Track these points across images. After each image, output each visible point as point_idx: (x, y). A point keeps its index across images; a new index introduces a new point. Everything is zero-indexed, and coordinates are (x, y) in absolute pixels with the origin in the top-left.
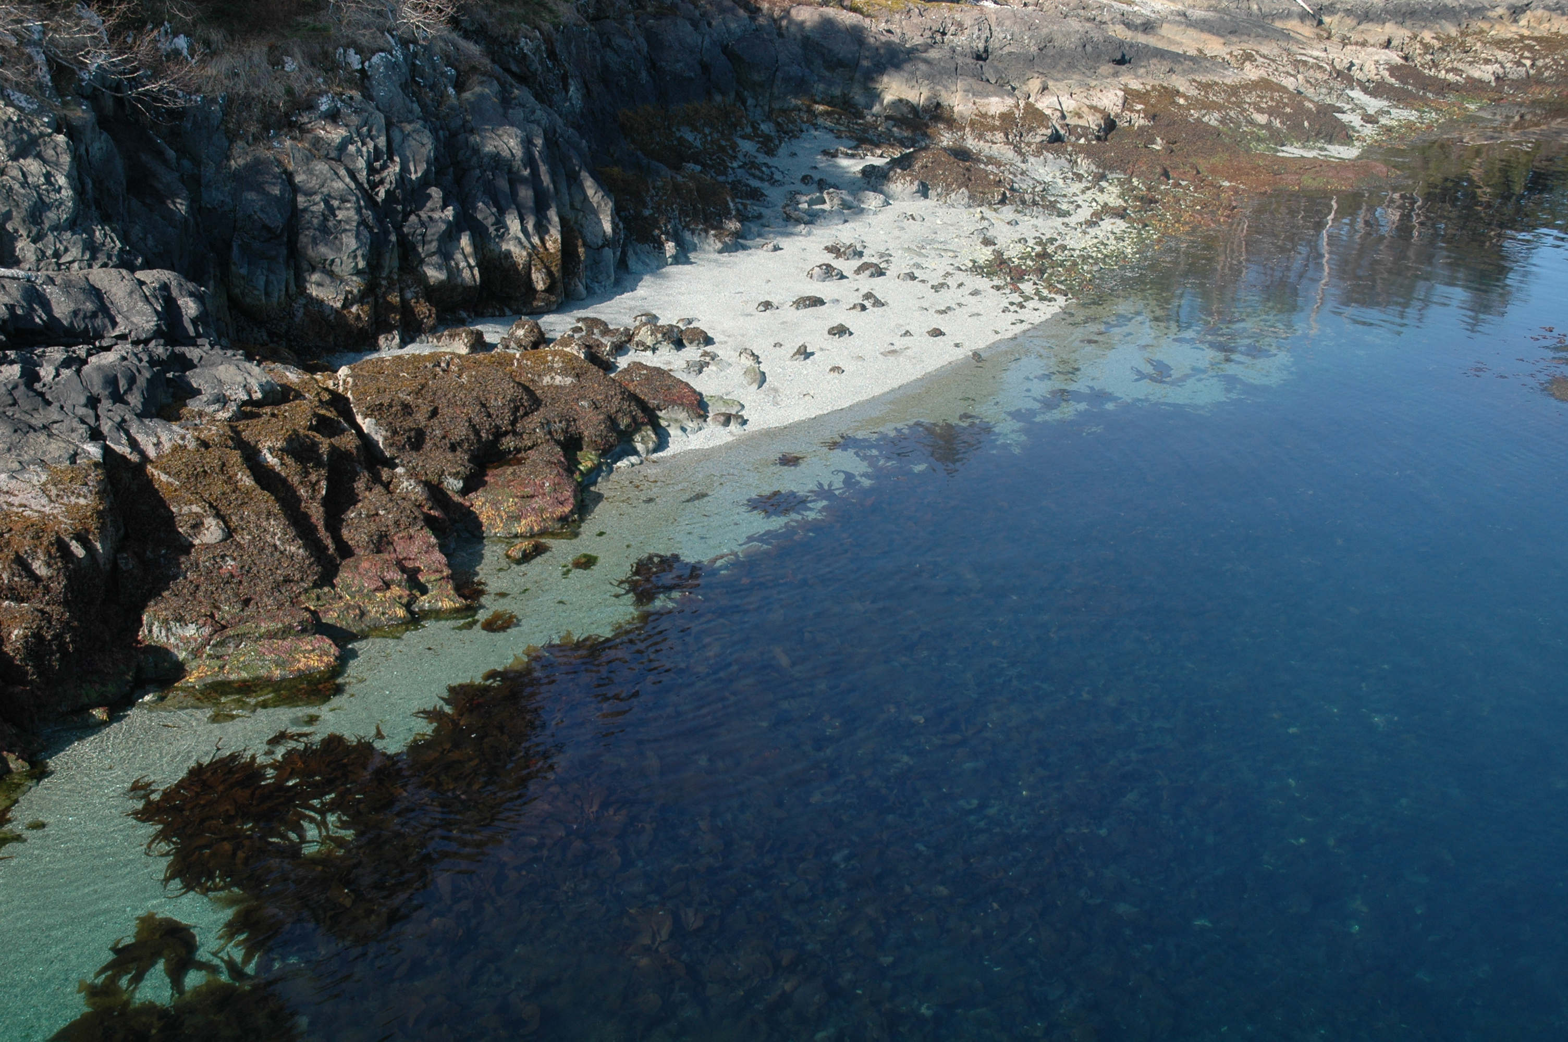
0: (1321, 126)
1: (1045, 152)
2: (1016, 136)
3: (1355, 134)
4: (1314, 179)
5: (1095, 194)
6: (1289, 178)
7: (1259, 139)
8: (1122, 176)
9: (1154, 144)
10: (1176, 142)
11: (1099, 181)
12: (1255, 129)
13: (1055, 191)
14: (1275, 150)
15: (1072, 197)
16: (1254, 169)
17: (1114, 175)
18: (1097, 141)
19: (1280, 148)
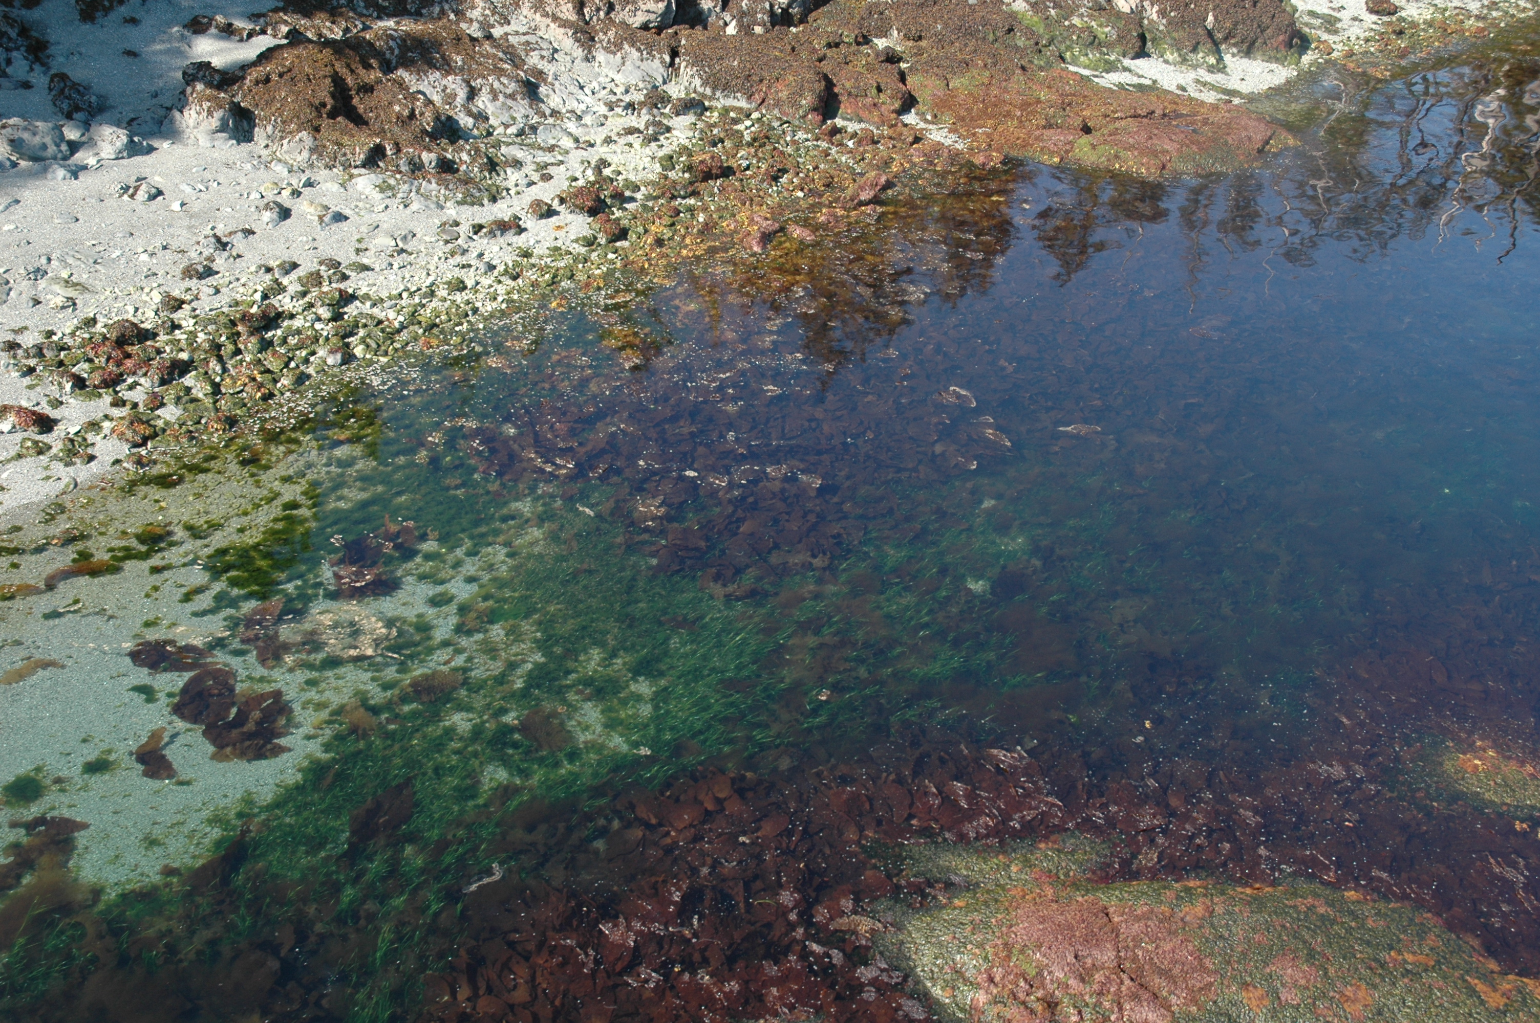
0: (1236, 24)
3: (1325, 36)
4: (1094, 147)
5: (630, 145)
6: (1055, 138)
7: (1094, 42)
8: (743, 104)
9: (886, 36)
10: (920, 38)
11: (678, 114)
12: (1093, 23)
13: (543, 137)
14: (1111, 67)
15: (567, 152)
16: (1024, 106)
17: (730, 102)
18: (773, 25)
19: (1127, 62)
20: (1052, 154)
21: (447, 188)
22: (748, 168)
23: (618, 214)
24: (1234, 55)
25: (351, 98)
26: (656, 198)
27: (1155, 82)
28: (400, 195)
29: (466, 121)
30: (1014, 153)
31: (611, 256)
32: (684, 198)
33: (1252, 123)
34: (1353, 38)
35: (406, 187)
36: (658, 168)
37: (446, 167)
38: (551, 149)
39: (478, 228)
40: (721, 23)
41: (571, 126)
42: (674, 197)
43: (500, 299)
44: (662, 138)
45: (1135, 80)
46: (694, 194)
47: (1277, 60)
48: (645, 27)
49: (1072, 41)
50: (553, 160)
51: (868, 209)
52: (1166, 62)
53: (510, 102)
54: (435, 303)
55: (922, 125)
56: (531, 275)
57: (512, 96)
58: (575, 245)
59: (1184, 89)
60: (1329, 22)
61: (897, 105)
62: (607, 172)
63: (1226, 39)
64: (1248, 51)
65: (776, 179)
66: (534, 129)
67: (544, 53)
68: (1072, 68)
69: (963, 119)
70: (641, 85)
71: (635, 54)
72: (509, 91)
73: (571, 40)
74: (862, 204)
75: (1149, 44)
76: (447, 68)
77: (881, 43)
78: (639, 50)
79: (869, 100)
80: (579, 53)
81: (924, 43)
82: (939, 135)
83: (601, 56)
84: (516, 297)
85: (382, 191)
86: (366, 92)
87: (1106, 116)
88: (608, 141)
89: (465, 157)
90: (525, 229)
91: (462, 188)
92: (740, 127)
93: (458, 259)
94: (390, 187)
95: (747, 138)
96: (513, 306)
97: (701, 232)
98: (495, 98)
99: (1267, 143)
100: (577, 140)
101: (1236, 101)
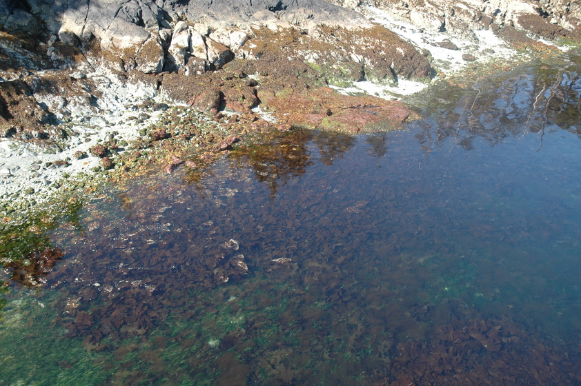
0: (403, 67)
1: (139, 81)
2: (131, 66)
3: (443, 70)
4: (329, 122)
5: (130, 125)
6: (314, 118)
7: (342, 75)
8: (185, 105)
9: (254, 74)
10: (267, 75)
11: (155, 110)
12: (342, 67)
13: (93, 122)
14: (347, 86)
15: (101, 128)
16: (306, 103)
17: (179, 104)
18: (206, 71)
19: (355, 83)
20: (312, 124)
21: (40, 146)
22: (178, 134)
23: (114, 156)
24: (403, 79)
25: (7, 107)
26: (133, 149)
27: (365, 91)
28: (19, 150)
29: (59, 115)
30: (296, 125)
31: (104, 176)
32: (146, 148)
33: (401, 110)
34: (455, 71)
35: (22, 146)
36: (138, 135)
37: (44, 136)
38: (94, 127)
39: (49, 164)
40: (184, 70)
41: (107, 117)
42: (140, 148)
43: (47, 197)
44: (145, 121)
45: (357, 91)
46: (151, 146)
47: (421, 81)
48: (150, 73)
49: (332, 74)
50: (94, 132)
51: (223, 152)
52: (373, 83)
53: (81, 107)
54: (18, 200)
55: (261, 112)
56: (65, 186)
57: (83, 104)
58: (90, 171)
59: (377, 94)
60: (446, 64)
61: (251, 104)
62: (116, 137)
63: (399, 72)
64: (409, 76)
65: (188, 139)
66: (89, 119)
67: (105, 84)
68: (330, 86)
69: (279, 109)
70: (143, 98)
71: (143, 85)
72: (82, 102)
73: (117, 79)
74: (221, 150)
75: (366, 75)
76: (57, 92)
77: (251, 77)
78: (144, 83)
79: (239, 102)
80: (120, 84)
81: (268, 77)
82: (267, 117)
83: (129, 85)
84: (55, 196)
85: (11, 147)
86: (15, 104)
87: (339, 107)
88: (121, 123)
89: (53, 132)
90: (71, 164)
91: (47, 146)
92: (180, 115)
93: (36, 179)
94: (15, 146)
95: (182, 120)
96: (52, 201)
97: (148, 164)
98: (75, 105)
99: (407, 118)
100: (107, 123)
101: (399, 99)
